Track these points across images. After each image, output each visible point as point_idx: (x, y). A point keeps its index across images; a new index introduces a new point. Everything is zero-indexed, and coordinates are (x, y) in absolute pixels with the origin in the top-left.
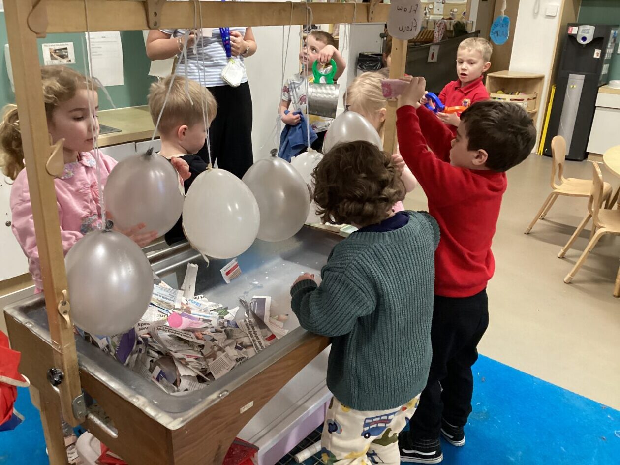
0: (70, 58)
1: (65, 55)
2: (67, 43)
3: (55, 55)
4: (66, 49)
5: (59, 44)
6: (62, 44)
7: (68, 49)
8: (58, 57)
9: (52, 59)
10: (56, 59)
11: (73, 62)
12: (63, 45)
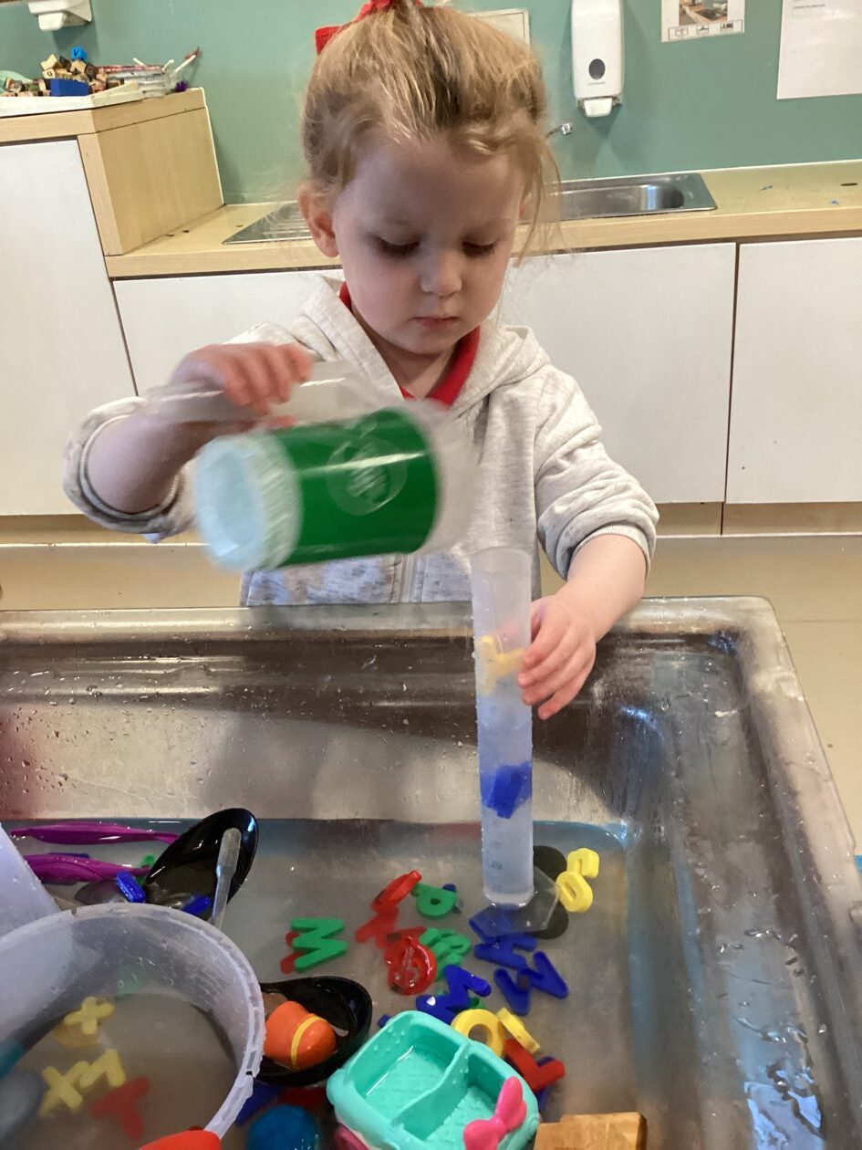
0: (729, 19)
1: (716, 10)
3: (691, 13)
8: (700, 18)
9: (681, 23)
10: (692, 22)
11: (738, 28)
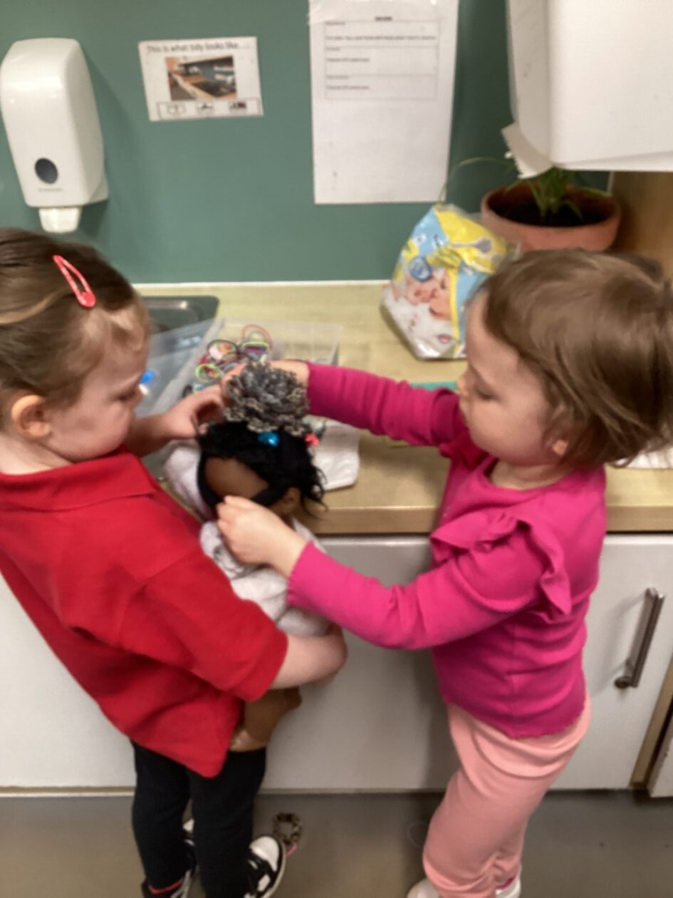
0: (239, 96)
1: (222, 84)
2: (234, 40)
3: (186, 85)
4: (228, 61)
5: (202, 42)
6: (212, 42)
7: (236, 62)
8: (199, 93)
9: (174, 97)
11: (254, 108)
12: (218, 47)
